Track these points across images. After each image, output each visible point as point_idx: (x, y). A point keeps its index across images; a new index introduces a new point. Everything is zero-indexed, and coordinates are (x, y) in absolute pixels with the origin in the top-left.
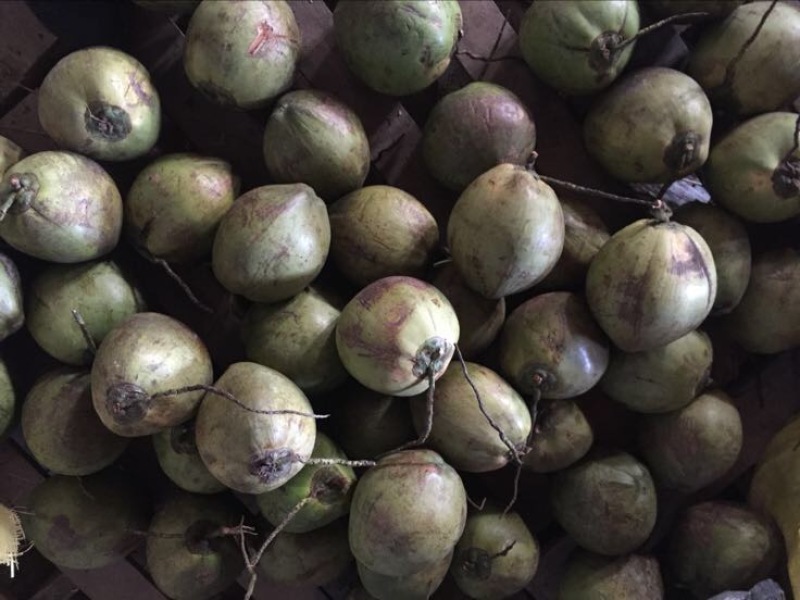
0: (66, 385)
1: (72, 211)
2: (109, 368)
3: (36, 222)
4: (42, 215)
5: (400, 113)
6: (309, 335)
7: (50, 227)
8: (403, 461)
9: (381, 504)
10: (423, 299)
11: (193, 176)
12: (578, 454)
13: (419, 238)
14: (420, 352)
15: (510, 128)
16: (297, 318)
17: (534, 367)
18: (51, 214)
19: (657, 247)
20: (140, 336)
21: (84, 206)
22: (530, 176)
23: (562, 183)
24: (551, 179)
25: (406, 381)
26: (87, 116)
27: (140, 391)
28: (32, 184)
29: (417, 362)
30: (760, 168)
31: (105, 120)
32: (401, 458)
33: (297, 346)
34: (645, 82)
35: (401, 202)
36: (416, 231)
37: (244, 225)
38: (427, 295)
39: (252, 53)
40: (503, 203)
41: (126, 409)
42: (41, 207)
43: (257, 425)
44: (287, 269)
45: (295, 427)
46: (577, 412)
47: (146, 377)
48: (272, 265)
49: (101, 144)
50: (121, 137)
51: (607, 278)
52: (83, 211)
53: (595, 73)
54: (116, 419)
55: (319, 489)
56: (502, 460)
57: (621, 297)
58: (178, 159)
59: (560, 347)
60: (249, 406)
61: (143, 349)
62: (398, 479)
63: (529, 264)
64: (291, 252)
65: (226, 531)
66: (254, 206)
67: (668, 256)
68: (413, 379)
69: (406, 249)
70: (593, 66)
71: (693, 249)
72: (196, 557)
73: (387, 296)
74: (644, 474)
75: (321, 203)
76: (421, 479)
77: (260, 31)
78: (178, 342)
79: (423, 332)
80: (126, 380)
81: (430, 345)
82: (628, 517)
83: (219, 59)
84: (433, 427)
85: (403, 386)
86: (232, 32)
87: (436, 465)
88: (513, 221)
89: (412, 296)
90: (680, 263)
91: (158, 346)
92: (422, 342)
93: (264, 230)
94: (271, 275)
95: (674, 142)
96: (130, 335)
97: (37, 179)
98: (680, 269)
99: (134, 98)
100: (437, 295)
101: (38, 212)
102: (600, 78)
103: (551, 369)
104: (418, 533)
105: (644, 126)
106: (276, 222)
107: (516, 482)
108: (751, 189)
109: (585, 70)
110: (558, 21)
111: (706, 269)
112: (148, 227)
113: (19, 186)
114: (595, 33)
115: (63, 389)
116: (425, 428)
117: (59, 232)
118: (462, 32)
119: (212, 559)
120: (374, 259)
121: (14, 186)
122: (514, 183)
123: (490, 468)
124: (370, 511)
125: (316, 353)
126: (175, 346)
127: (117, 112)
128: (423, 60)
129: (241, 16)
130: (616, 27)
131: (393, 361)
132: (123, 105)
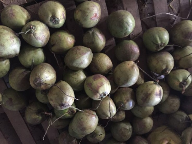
0: (23, 72)
1: (41, 37)
2: (37, 74)
3: (33, 37)
4: (35, 37)
5: (113, 39)
6: (79, 80)
7: (35, 39)
8: (89, 112)
9: (82, 120)
10: (106, 83)
11: (68, 38)
12: (121, 120)
13: (108, 69)
14: (102, 93)
15: (135, 53)
16: (78, 75)
17: (121, 102)
18: (37, 37)
19: (154, 89)
20: (46, 69)
21: (43, 37)
22: (136, 66)
23: (142, 70)
24: (139, 68)
25: (97, 98)
26: (51, 18)
27: (42, 81)
28: (35, 28)
29: (101, 95)
30: (178, 81)
31: (54, 20)
32: (88, 111)
33: (76, 82)
34: (164, 55)
35: (108, 60)
36: (109, 67)
37: (76, 54)
38: (107, 82)
39: (91, 19)
40: (129, 70)
41: (38, 84)
42: (35, 35)
43: (65, 97)
44: (81, 66)
45: (71, 99)
46: (124, 112)
47: (44, 79)
48: (78, 64)
49: (51, 24)
50: (56, 24)
51: (142, 91)
52: (43, 38)
53: (156, 49)
54: (34, 85)
55: (69, 112)
56: (108, 118)
57: (144, 96)
58: (65, 33)
59: (128, 101)
60: (65, 93)
61: (46, 72)
62: (87, 116)
63: (129, 84)
64: (83, 63)
65: (46, 113)
66: (79, 51)
67: (155, 92)
68: (98, 98)
69: (105, 70)
70: (156, 48)
71: (160, 92)
72: (37, 116)
73: (99, 79)
74: (131, 128)
75: (92, 54)
76: (91, 117)
77: (95, 15)
78: (53, 73)
79: (104, 90)
80: (40, 78)
81: (105, 93)
82: (126, 135)
83: (84, 17)
84: (98, 108)
85: (96, 98)
86: (89, 13)
87: (95, 115)
88: (130, 75)
89: (104, 82)
90: (157, 94)
91: (49, 73)
92: (103, 92)
93: (80, 57)
94: (77, 66)
95: (165, 69)
96: (44, 68)
97: (36, 28)
98: (157, 95)
99: (62, 17)
100: (109, 83)
101: (34, 35)
102: (156, 50)
103: (124, 104)
104: (88, 128)
105: (161, 63)
106: (83, 56)
107: (108, 122)
108: (175, 83)
109: (154, 48)
110: (153, 36)
111: (161, 96)
112: (53, 45)
113: (32, 28)
114: (159, 42)
115: (22, 72)
116: (96, 108)
117: (37, 41)
118: (134, 30)
119: (40, 118)
120: (98, 69)
121: (31, 28)
122: (133, 66)
123: (105, 119)
124: (79, 120)
125: (79, 84)
126: (52, 74)
127: (58, 19)
128: (124, 34)
129: (92, 10)
130: (164, 42)
131: (96, 93)
132: (59, 18)
